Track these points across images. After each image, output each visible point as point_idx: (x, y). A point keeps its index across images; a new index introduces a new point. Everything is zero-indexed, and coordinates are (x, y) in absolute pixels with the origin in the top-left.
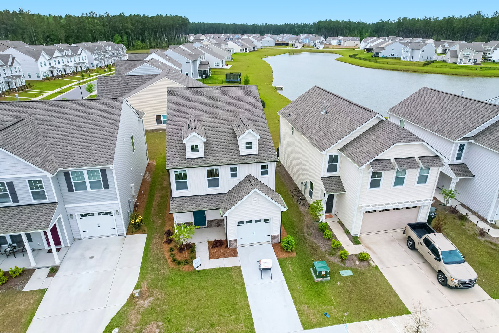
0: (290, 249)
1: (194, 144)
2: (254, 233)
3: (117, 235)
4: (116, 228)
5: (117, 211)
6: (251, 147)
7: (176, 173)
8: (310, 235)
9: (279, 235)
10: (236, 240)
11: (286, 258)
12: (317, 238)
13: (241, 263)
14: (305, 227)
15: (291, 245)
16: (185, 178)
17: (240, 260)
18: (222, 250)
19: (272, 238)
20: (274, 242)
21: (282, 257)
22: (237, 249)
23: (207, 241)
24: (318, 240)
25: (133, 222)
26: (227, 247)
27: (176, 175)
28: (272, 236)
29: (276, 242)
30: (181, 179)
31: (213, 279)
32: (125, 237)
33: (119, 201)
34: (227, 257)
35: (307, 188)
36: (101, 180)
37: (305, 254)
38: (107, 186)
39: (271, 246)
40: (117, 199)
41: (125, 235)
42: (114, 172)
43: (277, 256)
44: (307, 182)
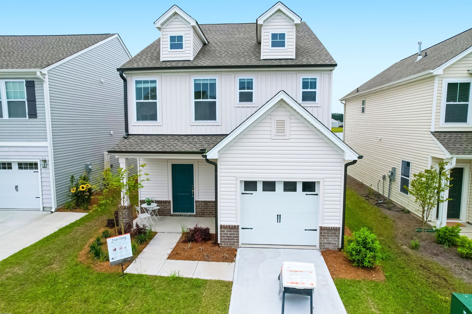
0: (369, 262)
1: (176, 34)
2: (279, 217)
3: (42, 210)
4: (41, 196)
5: (45, 161)
6: (282, 44)
7: (140, 86)
8: (415, 248)
9: (339, 228)
10: (236, 228)
11: (359, 282)
12: (437, 255)
13: (235, 275)
14: (400, 236)
15: (371, 250)
16: (154, 97)
17: (236, 269)
19: (321, 233)
20: (327, 246)
21: (348, 277)
22: (239, 250)
23: (181, 232)
24: (440, 258)
25: (73, 190)
26: (216, 243)
27: (138, 90)
28: (321, 228)
29: (331, 247)
30: (146, 98)
32: (52, 212)
33: (48, 144)
34: (208, 261)
35: (394, 181)
36: (26, 100)
37: (413, 282)
38: (33, 114)
39: (319, 253)
40: (45, 139)
41: (53, 210)
42: (46, 86)
43: (332, 274)
44: (394, 169)
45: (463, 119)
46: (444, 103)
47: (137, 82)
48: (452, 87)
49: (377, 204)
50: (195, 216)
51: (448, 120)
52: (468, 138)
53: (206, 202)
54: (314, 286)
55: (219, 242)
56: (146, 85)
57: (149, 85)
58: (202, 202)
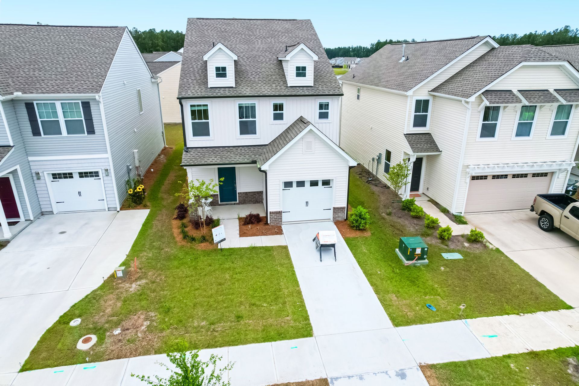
0: (363, 226)
1: (221, 65)
2: (307, 203)
3: (107, 210)
4: (105, 199)
5: (107, 170)
6: (304, 75)
7: (193, 109)
8: (389, 214)
9: (345, 207)
10: (280, 213)
11: (357, 238)
12: (400, 217)
13: (287, 241)
14: (382, 206)
15: (364, 219)
16: (207, 117)
17: (286, 238)
18: (260, 227)
19: (334, 211)
20: (337, 219)
21: (351, 236)
22: (283, 226)
23: (237, 217)
24: (402, 219)
25: (130, 191)
26: (267, 223)
27: (193, 113)
28: (334, 208)
29: (340, 219)
30: (200, 118)
31: (244, 259)
32: (118, 211)
33: (109, 155)
34: (267, 235)
35: (380, 163)
36: (83, 119)
37: (385, 235)
38: (91, 131)
39: (333, 224)
40: (106, 152)
41: (118, 209)
42: (102, 106)
43: (342, 235)
44: (380, 154)
45: (424, 124)
46: (413, 114)
47: (191, 106)
48: (418, 102)
49: (368, 181)
50: (238, 204)
51: (415, 125)
52: (426, 138)
53: (247, 193)
54: (336, 242)
55: (269, 222)
56: (199, 108)
57: (202, 108)
58: (243, 193)
